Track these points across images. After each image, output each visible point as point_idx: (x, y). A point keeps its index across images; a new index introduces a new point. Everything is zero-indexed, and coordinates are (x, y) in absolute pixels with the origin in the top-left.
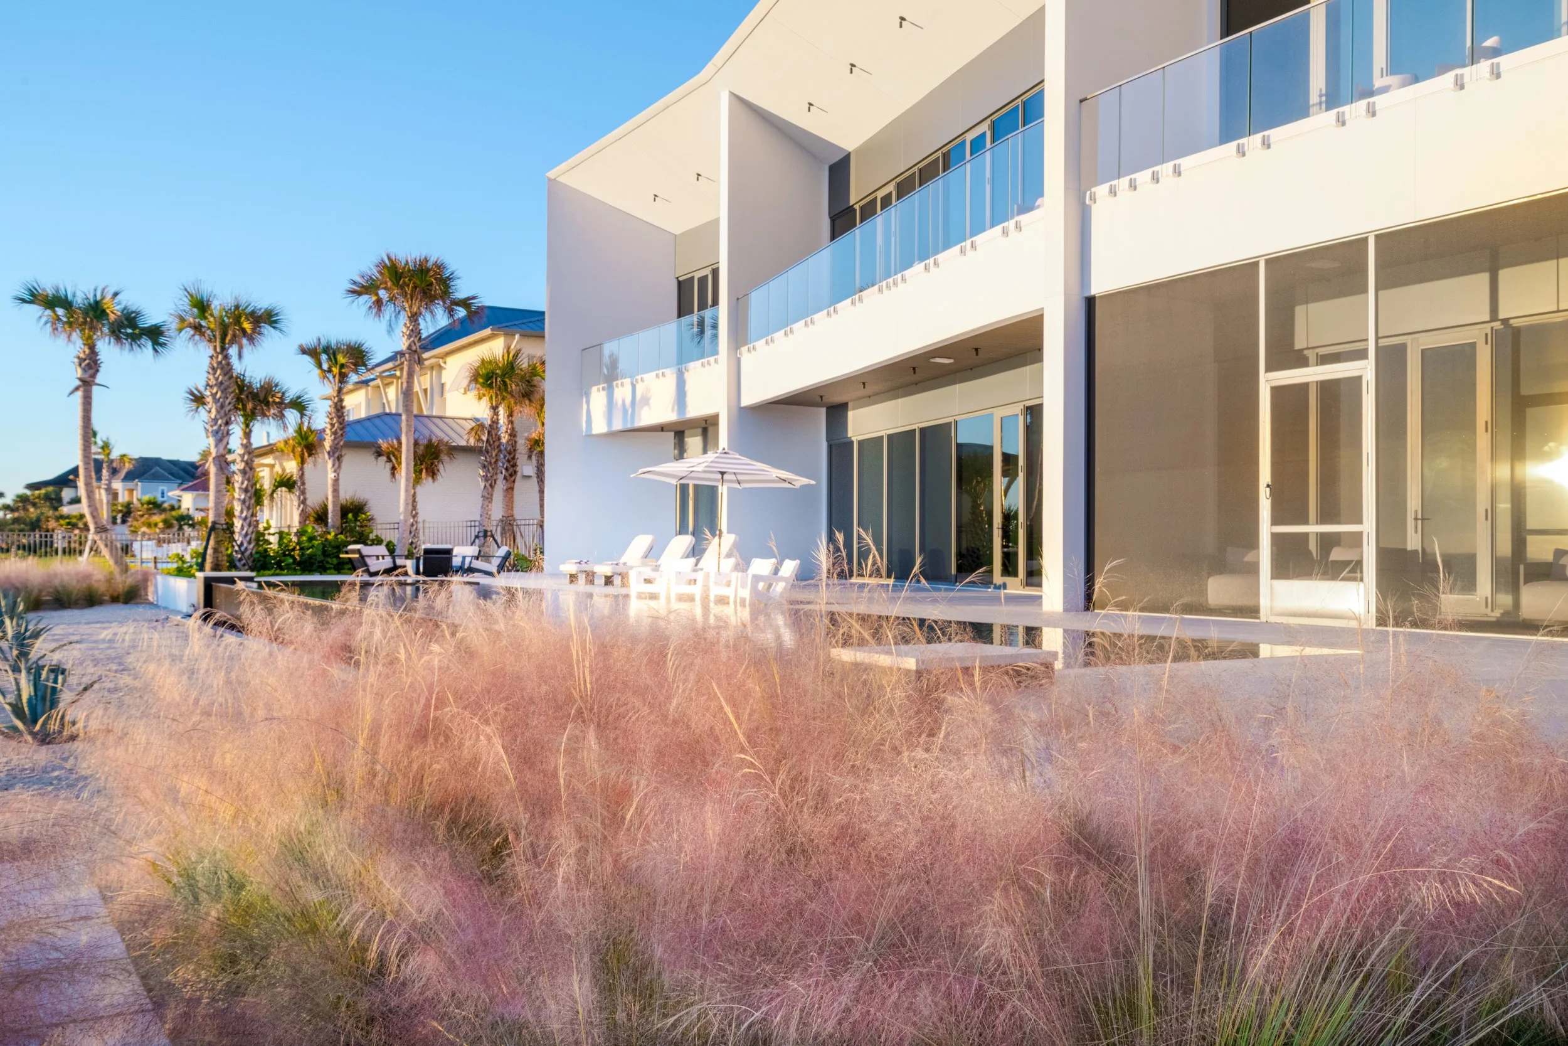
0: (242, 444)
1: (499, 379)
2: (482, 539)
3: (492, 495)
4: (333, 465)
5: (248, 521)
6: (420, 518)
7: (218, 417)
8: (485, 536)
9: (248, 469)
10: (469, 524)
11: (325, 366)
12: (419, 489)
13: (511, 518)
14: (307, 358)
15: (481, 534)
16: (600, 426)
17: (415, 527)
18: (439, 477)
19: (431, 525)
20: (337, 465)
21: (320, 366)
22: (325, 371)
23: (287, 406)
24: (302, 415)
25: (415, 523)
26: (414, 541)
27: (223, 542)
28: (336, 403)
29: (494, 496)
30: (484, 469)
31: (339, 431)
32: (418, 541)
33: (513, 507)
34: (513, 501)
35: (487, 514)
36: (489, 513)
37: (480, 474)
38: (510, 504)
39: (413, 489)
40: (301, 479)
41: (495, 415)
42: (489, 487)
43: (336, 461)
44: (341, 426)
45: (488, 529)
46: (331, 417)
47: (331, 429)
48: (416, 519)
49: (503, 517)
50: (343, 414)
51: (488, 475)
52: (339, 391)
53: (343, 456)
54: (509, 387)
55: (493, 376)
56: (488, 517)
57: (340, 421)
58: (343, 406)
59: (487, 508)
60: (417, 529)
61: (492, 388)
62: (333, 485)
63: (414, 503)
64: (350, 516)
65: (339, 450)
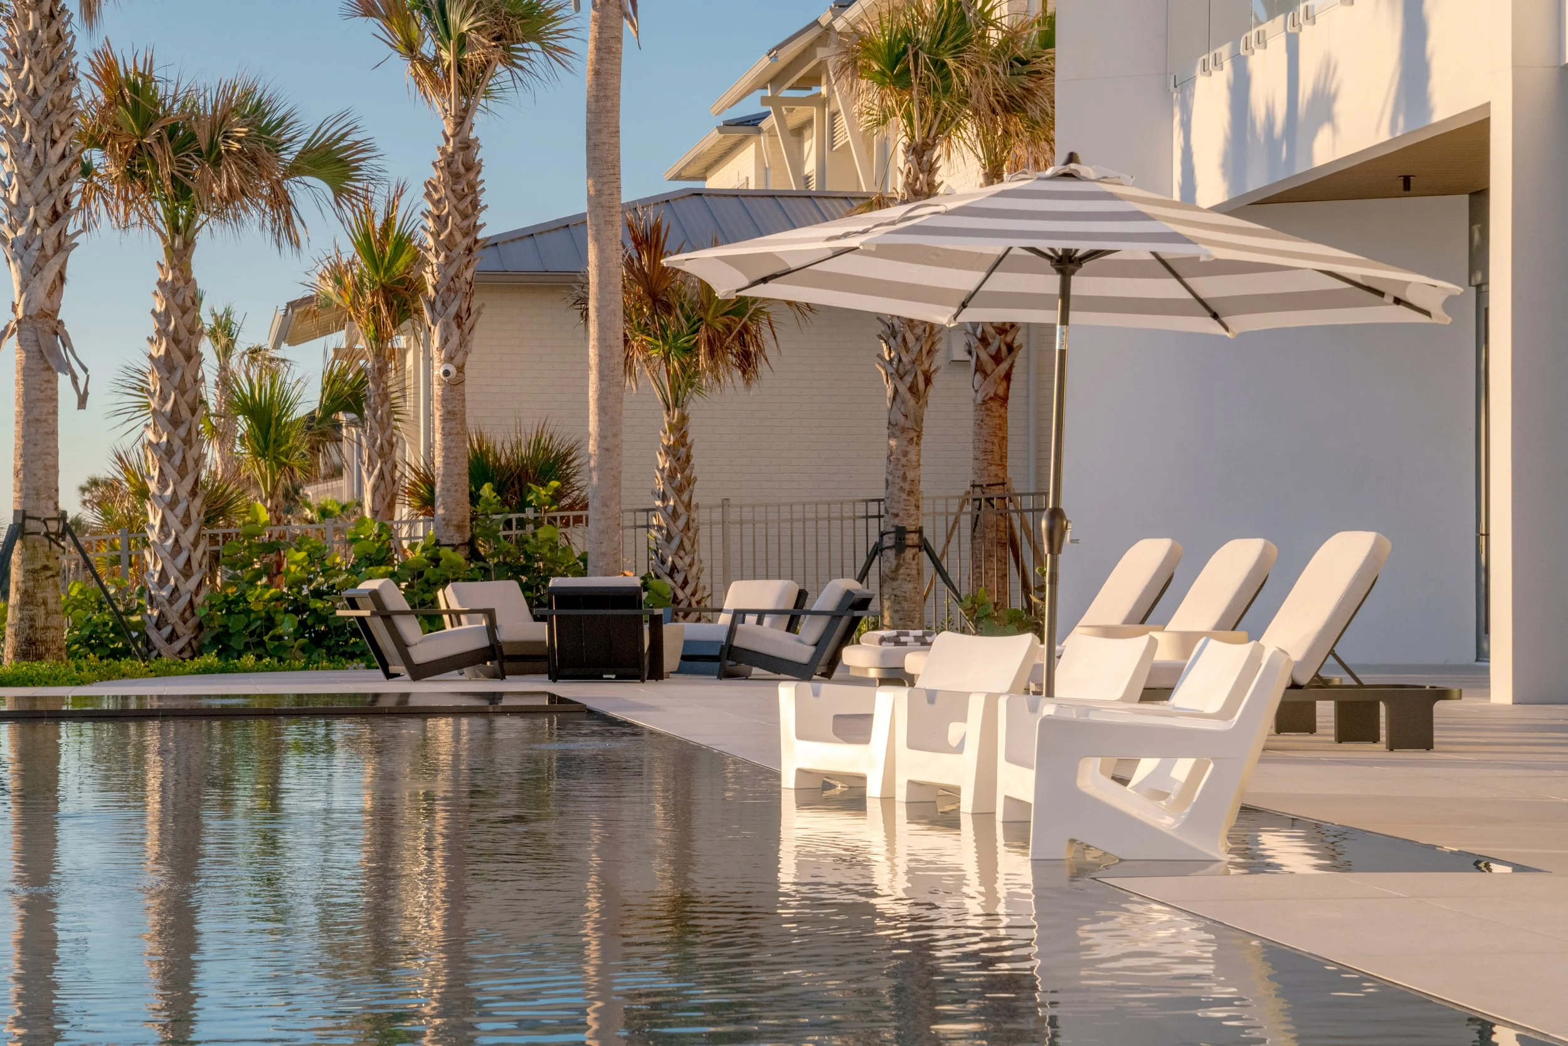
0: (161, 284)
1: (923, 56)
2: (891, 554)
3: (919, 420)
4: (445, 341)
5: (180, 510)
6: (699, 494)
7: (28, 198)
8: (900, 546)
9: (178, 356)
10: (861, 510)
11: (425, 47)
12: (697, 406)
13: (997, 491)
14: (372, 24)
15: (889, 541)
16: (1214, 191)
17: (681, 522)
18: (762, 367)
19: (747, 516)
20: (455, 339)
21: (411, 48)
22: (423, 61)
23: (294, 170)
24: (349, 192)
25: (681, 509)
26: (679, 564)
27: (49, 573)
28: (453, 155)
29: (925, 424)
30: (892, 341)
31: (458, 237)
32: (691, 565)
33: (1003, 457)
34: (1004, 438)
35: (904, 478)
36: (911, 475)
37: (882, 358)
38: (996, 448)
39: (676, 405)
40: (378, 386)
41: (922, 172)
42: (908, 395)
43: (454, 326)
44: (466, 223)
45: (910, 524)
46: (436, 196)
47: (436, 235)
48: (685, 497)
49: (974, 486)
50: (472, 186)
51: (904, 359)
52: (462, 118)
53: (469, 309)
54: (955, 80)
55: (910, 52)
56: (907, 487)
57: (461, 206)
58: (471, 167)
59: (903, 461)
60: (687, 527)
61: (908, 86)
62: (445, 400)
63: (683, 450)
64: (487, 490)
65: (460, 295)
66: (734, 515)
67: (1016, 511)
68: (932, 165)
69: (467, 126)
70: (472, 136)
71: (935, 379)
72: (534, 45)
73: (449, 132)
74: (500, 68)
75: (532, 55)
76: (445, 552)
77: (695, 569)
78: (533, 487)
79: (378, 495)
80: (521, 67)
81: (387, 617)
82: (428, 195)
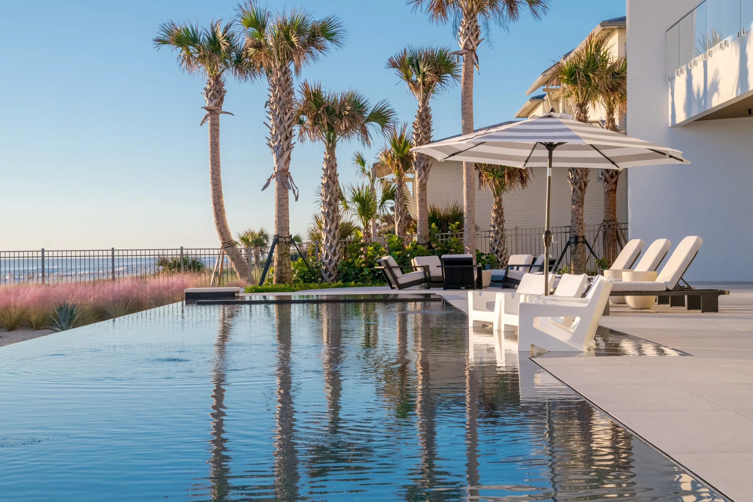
0: (325, 159)
1: (581, 73)
2: (573, 245)
3: (583, 199)
4: (419, 175)
5: (332, 234)
6: (506, 225)
7: (278, 132)
8: (576, 242)
9: (331, 183)
10: (563, 230)
11: (413, 77)
12: (505, 196)
13: (613, 223)
14: (395, 71)
15: (572, 240)
17: (500, 235)
18: (528, 182)
19: (524, 232)
20: (423, 175)
21: (408, 78)
22: (412, 82)
23: (368, 120)
24: (386, 126)
25: (500, 231)
26: (499, 249)
27: (286, 255)
28: (421, 113)
29: (585, 200)
30: (572, 172)
31: (424, 140)
32: (503, 250)
33: (615, 211)
34: (615, 204)
35: (578, 219)
36: (580, 218)
37: (569, 178)
38: (612, 208)
39: (498, 195)
40: (399, 191)
41: (582, 113)
42: (578, 190)
43: (422, 170)
44: (426, 136)
45: (580, 234)
46: (416, 127)
47: (416, 140)
48: (501, 227)
49: (604, 221)
50: (428, 123)
51: (577, 178)
52: (424, 101)
53: (427, 164)
54: (593, 81)
55: (577, 72)
56: (578, 222)
57: (425, 130)
58: (428, 117)
59: (577, 213)
60: (502, 237)
61: (576, 84)
62: (420, 195)
63: (500, 211)
64: (433, 225)
65: (424, 160)
66: (519, 232)
67: (619, 229)
68: (586, 111)
69: (426, 103)
70: (428, 106)
71: (589, 185)
72: (449, 75)
73: (420, 106)
74: (437, 83)
75: (448, 78)
76: (420, 246)
77: (505, 251)
78: (450, 224)
79: (400, 227)
80: (444, 83)
81: (390, 268)
82: (414, 127)
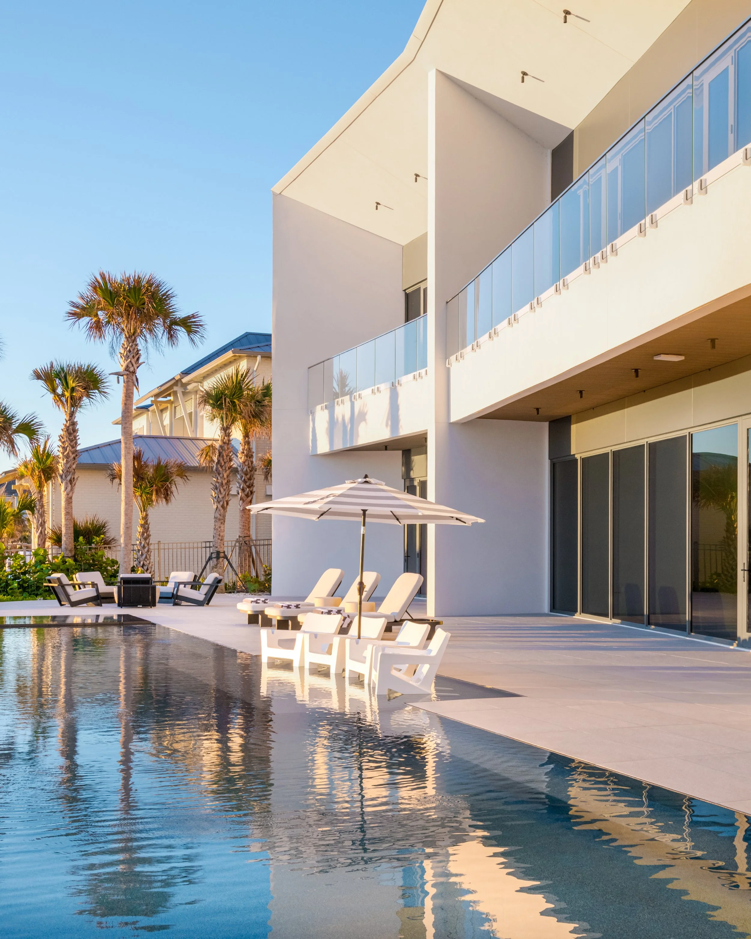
1: (228, 400)
2: (215, 560)
3: (224, 516)
4: (66, 488)
6: (153, 540)
8: (218, 558)
10: (204, 545)
11: (59, 391)
12: (151, 511)
13: (247, 539)
14: (41, 383)
15: (214, 555)
16: (323, 447)
17: (146, 549)
18: (173, 499)
19: (166, 547)
20: (69, 488)
21: (54, 391)
22: (58, 395)
23: (17, 431)
24: (35, 439)
25: (146, 545)
26: (145, 563)
28: (69, 427)
29: (226, 518)
30: (216, 491)
31: (70, 454)
32: (149, 564)
33: (249, 528)
34: (249, 522)
35: (219, 535)
36: (221, 534)
37: (212, 495)
38: (247, 525)
39: (144, 511)
40: (40, 502)
41: (226, 436)
42: (221, 509)
43: (69, 484)
44: (73, 450)
45: (221, 550)
46: (63, 440)
47: (63, 453)
48: (147, 541)
49: (239, 537)
50: (75, 437)
51: (220, 497)
52: (72, 415)
53: (74, 478)
54: (238, 407)
55: (223, 398)
56: (220, 538)
57: (72, 444)
58: (75, 431)
59: (219, 529)
60: (148, 551)
61: (222, 409)
62: (66, 508)
63: (147, 526)
64: (81, 539)
65: (71, 473)
66: (162, 546)
67: (254, 545)
68: (229, 434)
69: (73, 417)
70: (75, 420)
71: (230, 503)
72: (97, 391)
73: (67, 419)
74: (85, 398)
75: (96, 394)
76: (67, 559)
77: (150, 565)
78: (95, 537)
79: (40, 539)
80: (92, 398)
81: (63, 586)
82: (60, 440)
